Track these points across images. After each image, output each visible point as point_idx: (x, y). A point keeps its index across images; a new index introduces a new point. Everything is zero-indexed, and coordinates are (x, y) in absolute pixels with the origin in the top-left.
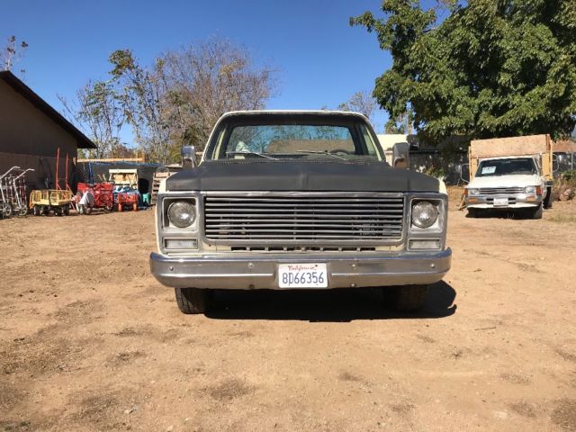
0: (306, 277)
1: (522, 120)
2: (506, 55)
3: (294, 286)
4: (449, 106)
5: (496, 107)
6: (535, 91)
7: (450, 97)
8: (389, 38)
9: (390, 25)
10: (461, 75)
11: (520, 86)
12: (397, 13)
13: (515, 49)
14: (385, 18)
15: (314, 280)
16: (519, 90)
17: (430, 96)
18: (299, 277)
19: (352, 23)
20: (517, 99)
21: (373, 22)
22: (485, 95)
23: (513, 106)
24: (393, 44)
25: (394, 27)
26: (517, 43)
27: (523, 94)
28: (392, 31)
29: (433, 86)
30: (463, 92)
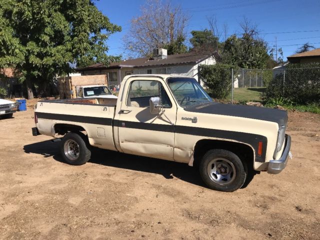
5: (40, 53)
11: (52, 43)
16: (51, 46)
23: (51, 54)
30: (16, 41)
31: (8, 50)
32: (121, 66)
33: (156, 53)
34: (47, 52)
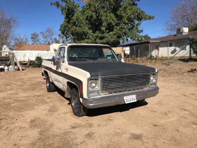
0: (131, 99)
1: (109, 41)
2: (103, 21)
3: (129, 102)
4: (87, 36)
5: (101, 37)
6: (111, 33)
7: (87, 33)
8: (65, 11)
9: (66, 7)
10: (90, 26)
11: (107, 31)
12: (67, 3)
13: (105, 20)
14: (64, 4)
15: (133, 100)
16: (107, 32)
17: (81, 32)
18: (130, 100)
19: (51, 4)
20: (107, 35)
21: (59, 5)
22: (97, 33)
23: (106, 37)
24: (66, 13)
25: (67, 8)
26: (106, 18)
27: (108, 34)
28: (66, 9)
29: (82, 29)
30: (90, 32)
31: (86, 36)
32: (150, 41)
33: (179, 31)
34: (104, 36)
